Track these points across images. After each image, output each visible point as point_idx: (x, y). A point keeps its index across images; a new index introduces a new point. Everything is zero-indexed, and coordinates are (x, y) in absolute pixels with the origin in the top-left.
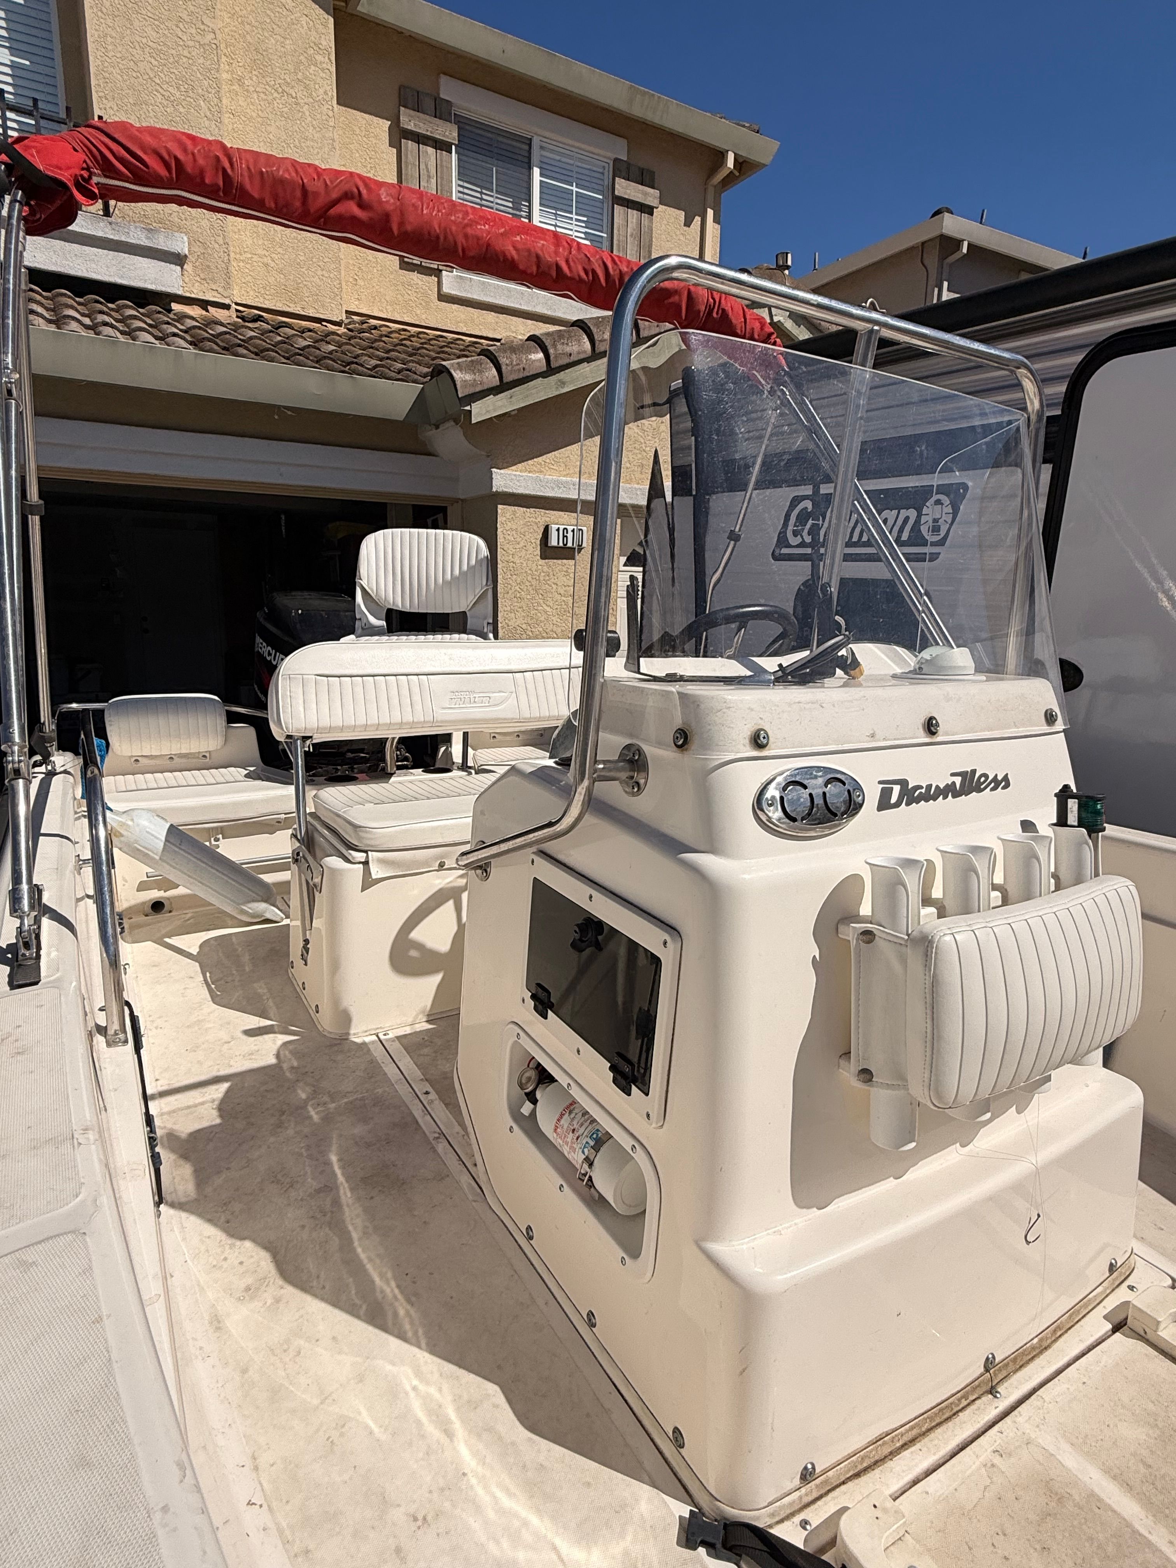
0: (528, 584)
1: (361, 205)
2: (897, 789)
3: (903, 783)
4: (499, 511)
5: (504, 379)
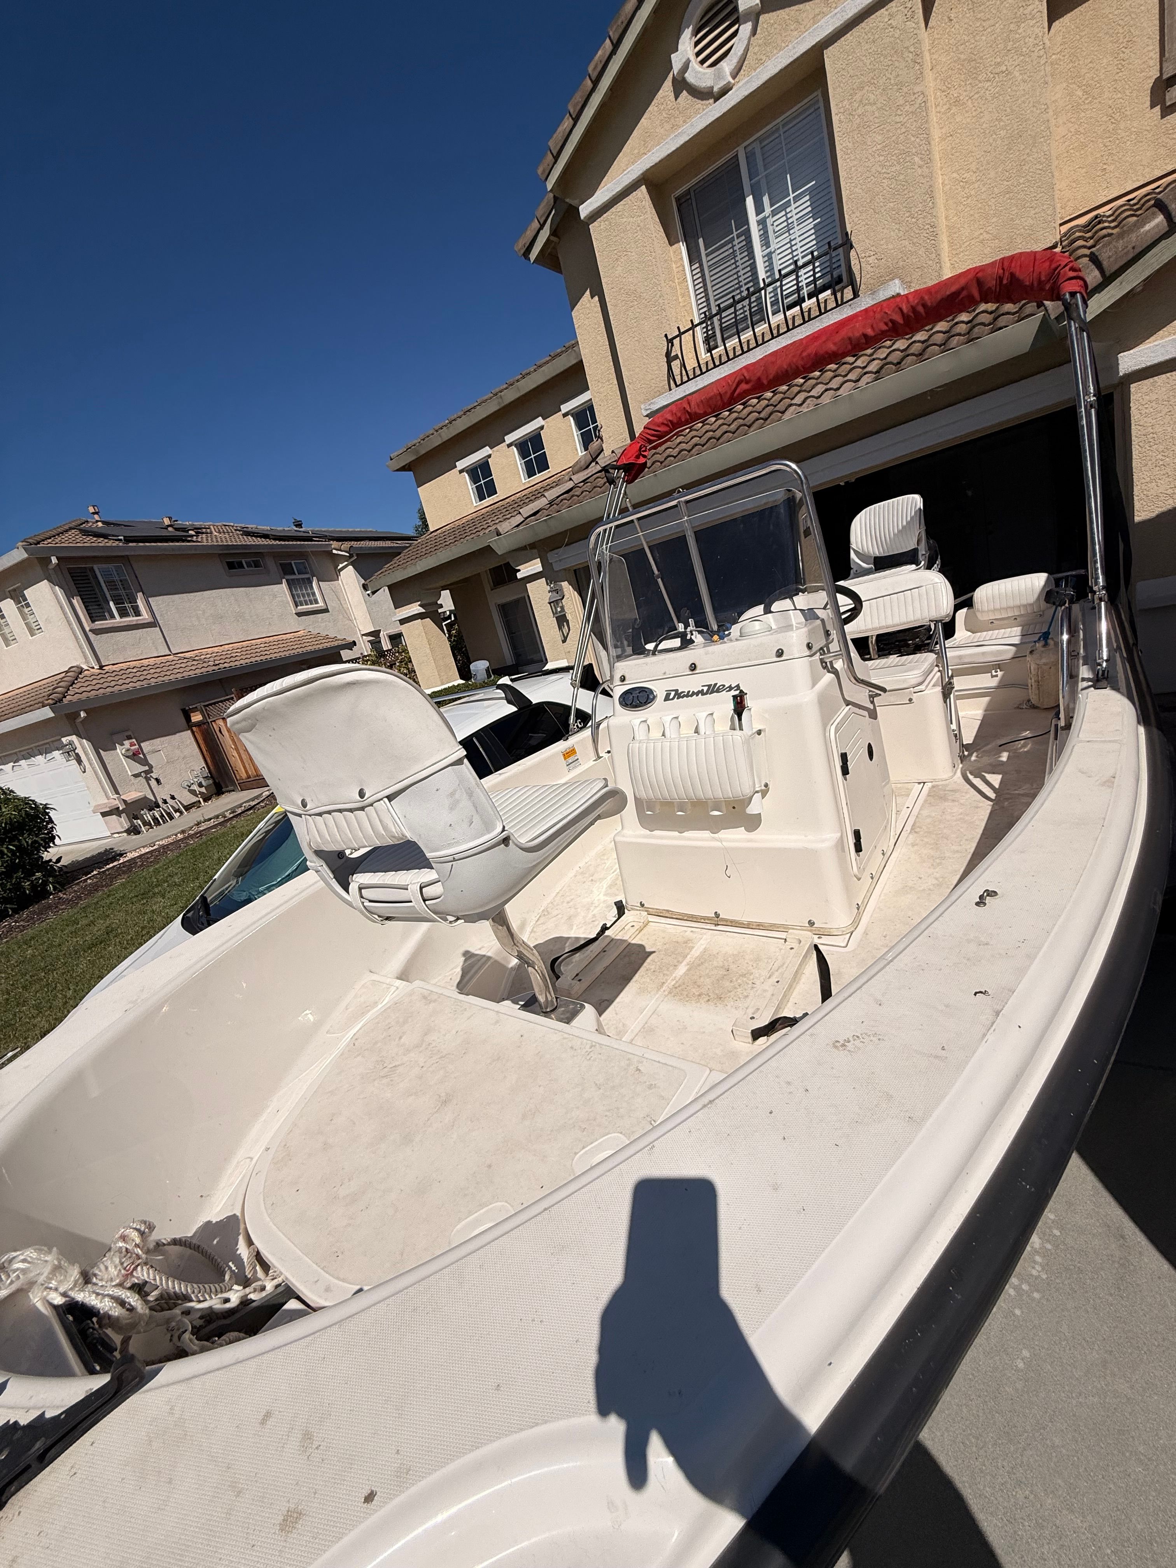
1: (747, 382)
2: (673, 693)
3: (676, 691)
4: (1132, 390)
5: (1108, 274)
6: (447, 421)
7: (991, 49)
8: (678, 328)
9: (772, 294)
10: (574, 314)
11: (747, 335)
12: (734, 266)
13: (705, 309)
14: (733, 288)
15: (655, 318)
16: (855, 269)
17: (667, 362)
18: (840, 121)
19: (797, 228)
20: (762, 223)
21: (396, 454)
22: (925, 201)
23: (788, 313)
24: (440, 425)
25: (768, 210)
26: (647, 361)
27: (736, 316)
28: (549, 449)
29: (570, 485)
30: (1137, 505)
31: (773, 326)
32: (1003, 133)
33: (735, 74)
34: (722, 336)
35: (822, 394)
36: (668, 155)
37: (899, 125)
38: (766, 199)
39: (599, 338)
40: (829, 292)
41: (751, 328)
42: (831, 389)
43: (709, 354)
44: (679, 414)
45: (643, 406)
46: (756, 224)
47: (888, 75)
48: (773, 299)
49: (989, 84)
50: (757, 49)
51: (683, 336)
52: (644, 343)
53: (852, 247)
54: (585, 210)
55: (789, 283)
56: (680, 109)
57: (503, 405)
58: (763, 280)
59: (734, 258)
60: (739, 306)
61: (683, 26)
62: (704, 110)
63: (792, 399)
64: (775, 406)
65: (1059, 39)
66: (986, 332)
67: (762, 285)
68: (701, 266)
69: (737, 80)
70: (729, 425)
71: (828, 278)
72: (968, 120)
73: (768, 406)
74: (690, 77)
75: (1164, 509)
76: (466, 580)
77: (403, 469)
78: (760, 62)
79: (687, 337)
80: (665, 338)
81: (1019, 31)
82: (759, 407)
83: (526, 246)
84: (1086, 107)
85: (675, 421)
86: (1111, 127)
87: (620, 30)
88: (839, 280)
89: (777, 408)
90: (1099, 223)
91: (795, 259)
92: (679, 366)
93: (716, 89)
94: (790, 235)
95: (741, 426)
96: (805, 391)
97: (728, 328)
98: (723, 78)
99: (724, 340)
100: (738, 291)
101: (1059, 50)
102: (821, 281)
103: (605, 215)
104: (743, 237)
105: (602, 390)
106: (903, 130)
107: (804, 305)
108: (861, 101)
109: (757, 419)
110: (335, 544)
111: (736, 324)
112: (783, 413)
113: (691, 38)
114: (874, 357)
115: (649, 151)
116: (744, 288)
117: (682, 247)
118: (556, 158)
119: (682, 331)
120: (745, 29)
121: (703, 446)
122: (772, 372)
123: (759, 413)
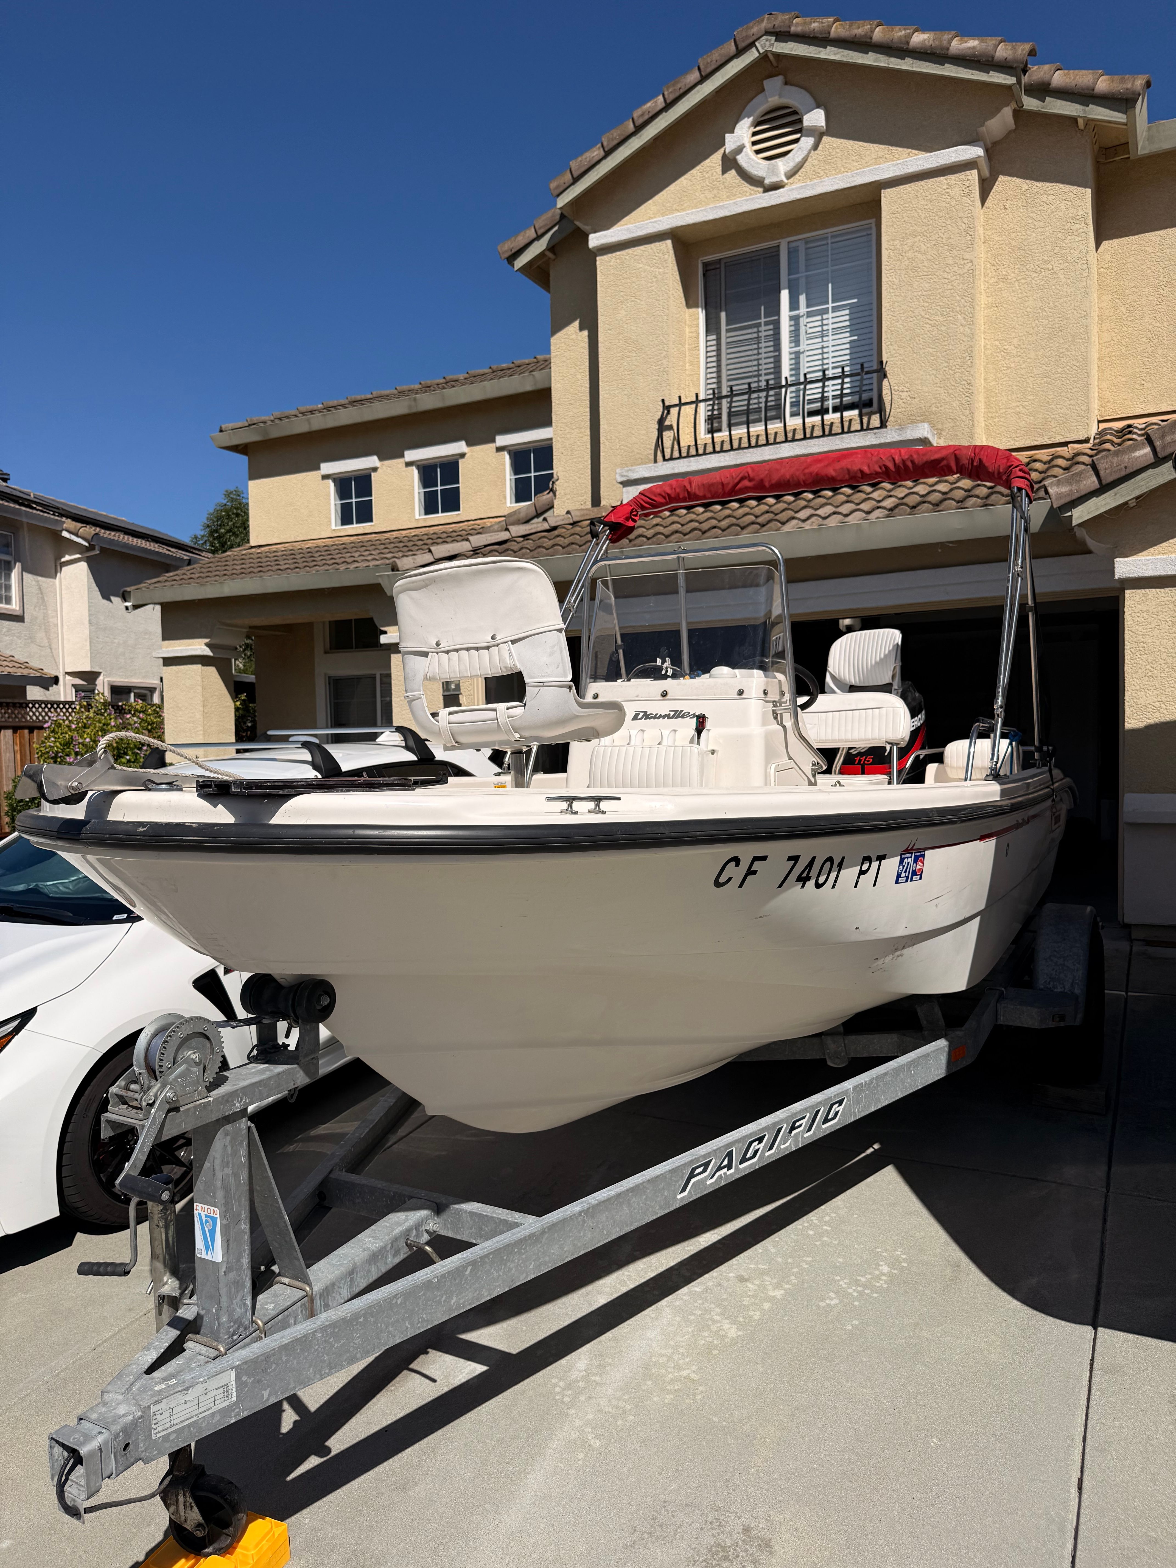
0: (1162, 662)
1: (750, 480)
2: (641, 714)
3: (645, 712)
4: (1127, 596)
5: (1104, 482)
6: (320, 406)
7: (1040, 247)
8: (680, 397)
9: (794, 395)
10: (553, 340)
11: (757, 429)
12: (756, 352)
13: (714, 386)
14: (750, 374)
15: (654, 377)
16: (887, 398)
17: (658, 430)
18: (889, 256)
19: (831, 338)
20: (795, 320)
21: (231, 425)
22: (963, 358)
23: (808, 420)
24: (310, 408)
25: (803, 309)
26: (633, 421)
27: (749, 405)
28: (465, 485)
29: (505, 536)
30: (1128, 711)
31: (788, 429)
32: (1045, 322)
33: (791, 175)
34: (729, 420)
35: (829, 516)
36: (704, 222)
37: (947, 281)
38: (803, 299)
39: (579, 376)
40: (856, 412)
41: (763, 423)
42: (839, 513)
43: (710, 436)
44: (678, 490)
45: (618, 471)
46: (788, 319)
47: (941, 235)
48: (794, 400)
49: (1035, 275)
50: (816, 162)
51: (683, 408)
52: (636, 401)
53: (885, 376)
54: (595, 240)
55: (814, 391)
56: (726, 184)
57: (414, 410)
58: (786, 378)
59: (758, 343)
60: (754, 395)
61: (744, 113)
62: (751, 194)
63: (796, 512)
64: (776, 515)
65: (1108, 257)
66: (1001, 502)
67: (784, 383)
68: (718, 339)
69: (791, 180)
70: (719, 521)
71: (856, 398)
72: (1014, 299)
73: (767, 512)
74: (741, 159)
75: (1152, 722)
76: (289, 628)
77: (235, 448)
78: (817, 175)
79: (688, 410)
80: (661, 404)
81: (1067, 242)
82: (757, 511)
83: (513, 251)
84: (1129, 323)
85: (673, 496)
86: (1150, 349)
87: (677, 94)
88: (869, 403)
89: (777, 517)
90: (1130, 432)
91: (825, 367)
92: (672, 438)
93: (767, 181)
94: (823, 341)
95: (733, 525)
96: (812, 507)
97: (738, 414)
98: (777, 175)
99: (730, 426)
100: (756, 379)
101: (1107, 266)
102: (849, 398)
103: (618, 253)
104: (771, 327)
105: (568, 436)
106: (950, 287)
107: (826, 417)
108: (912, 246)
109: (753, 523)
110: (68, 523)
111: (748, 412)
112: (783, 523)
113: (749, 127)
114: (892, 493)
115: (683, 210)
116: (763, 378)
117: (701, 314)
118: (576, 180)
119: (683, 401)
120: (807, 142)
121: (685, 535)
122: (775, 478)
123: (757, 517)
